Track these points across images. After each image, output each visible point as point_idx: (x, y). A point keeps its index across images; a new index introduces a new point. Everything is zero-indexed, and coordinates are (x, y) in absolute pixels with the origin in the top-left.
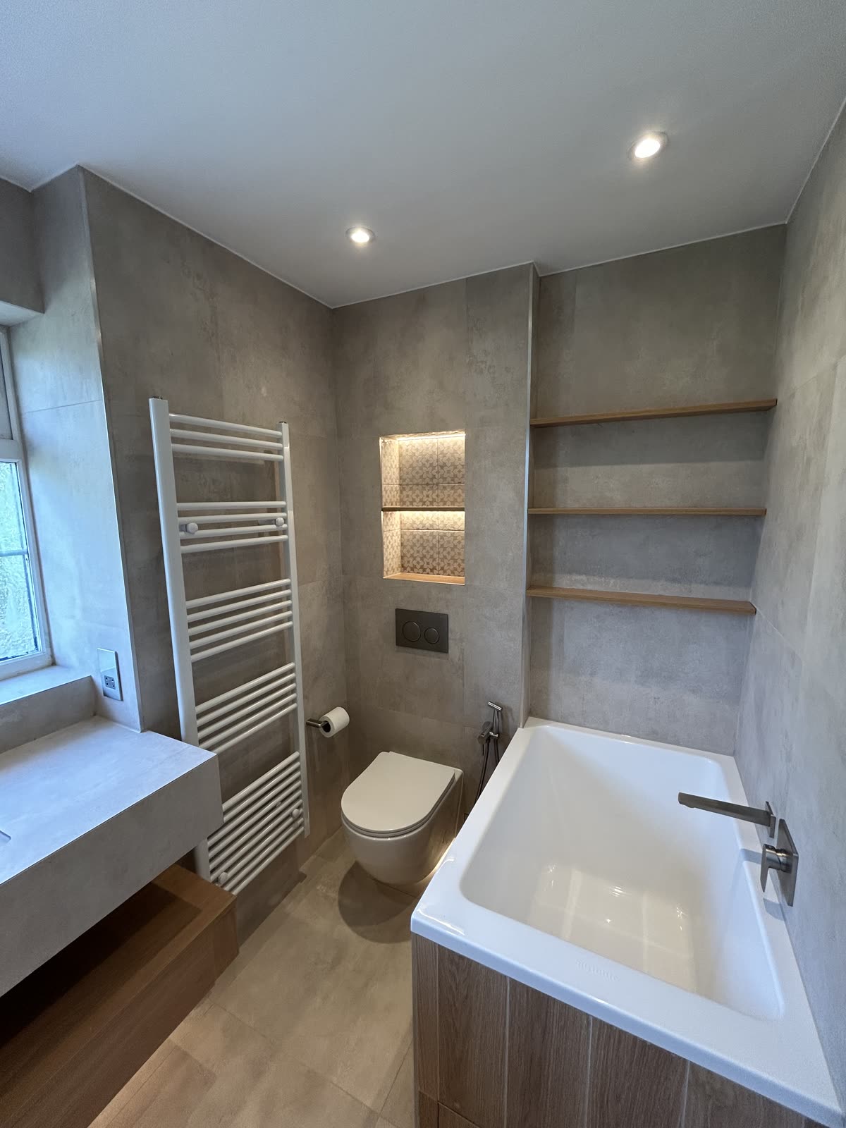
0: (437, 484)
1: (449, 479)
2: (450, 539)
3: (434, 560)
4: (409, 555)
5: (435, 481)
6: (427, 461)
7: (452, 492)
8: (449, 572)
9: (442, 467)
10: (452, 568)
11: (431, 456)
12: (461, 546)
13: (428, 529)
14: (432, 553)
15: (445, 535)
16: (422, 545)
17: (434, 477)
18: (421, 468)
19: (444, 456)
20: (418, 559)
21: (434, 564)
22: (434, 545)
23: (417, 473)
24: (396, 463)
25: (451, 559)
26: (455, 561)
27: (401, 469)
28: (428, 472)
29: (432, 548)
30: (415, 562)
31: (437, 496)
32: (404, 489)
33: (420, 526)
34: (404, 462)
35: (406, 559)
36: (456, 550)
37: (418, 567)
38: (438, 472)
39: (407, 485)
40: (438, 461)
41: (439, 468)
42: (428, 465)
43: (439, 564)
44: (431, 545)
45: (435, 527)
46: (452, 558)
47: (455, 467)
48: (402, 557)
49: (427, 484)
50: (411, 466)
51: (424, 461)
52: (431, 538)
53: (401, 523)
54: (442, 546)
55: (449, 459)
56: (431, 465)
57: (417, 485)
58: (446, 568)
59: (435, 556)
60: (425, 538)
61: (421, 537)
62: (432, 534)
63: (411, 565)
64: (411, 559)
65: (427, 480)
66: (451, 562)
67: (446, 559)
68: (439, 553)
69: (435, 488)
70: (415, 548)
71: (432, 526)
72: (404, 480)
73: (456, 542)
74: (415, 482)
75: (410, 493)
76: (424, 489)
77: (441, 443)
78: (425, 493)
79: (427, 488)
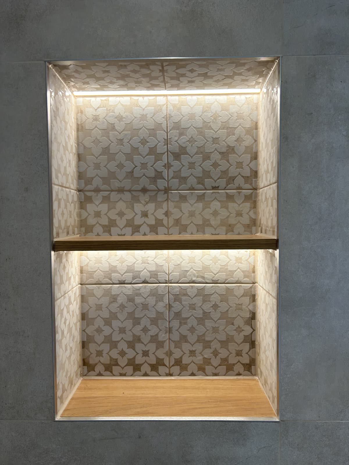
0: (167, 190)
1: (192, 181)
2: (195, 300)
3: (160, 345)
4: (99, 339)
5: (161, 184)
6: (144, 142)
7: (200, 205)
8: (193, 368)
9: (177, 156)
10: (199, 359)
11: (153, 132)
12: (218, 315)
13: (145, 282)
14: (153, 330)
15: (184, 293)
16: (131, 315)
17: (159, 175)
18: (129, 157)
19: (181, 134)
20: (123, 346)
21: (161, 354)
22: (160, 315)
23: (120, 166)
24: (72, 143)
25: (198, 341)
26: (207, 345)
27: (80, 157)
28: (144, 166)
29: (154, 321)
30: (114, 354)
31: (167, 214)
32: (89, 200)
33: (128, 277)
34: (87, 143)
35: (92, 347)
36: (209, 324)
37: (123, 362)
38: (168, 166)
39: (97, 190)
40: (167, 142)
41: (171, 158)
42: (144, 150)
43: (170, 354)
44: (153, 315)
45: (162, 277)
46: (201, 339)
47: (207, 157)
48: (84, 345)
49: (144, 190)
50: (106, 151)
51: (135, 142)
52: (151, 301)
53: (82, 272)
54: (178, 315)
55: (192, 140)
56: (152, 151)
57: (121, 190)
58: (186, 360)
59: (163, 336)
60: (138, 300)
61: (131, 299)
62: (154, 293)
63: (105, 359)
64: (106, 347)
65: (144, 182)
66: (198, 347)
67: (187, 341)
68: (170, 330)
69: (161, 197)
70: (116, 324)
71: (154, 274)
72: (89, 181)
73: (207, 307)
74: (116, 184)
75: (104, 208)
76: (136, 199)
77: (174, 106)
78: (139, 208)
79: (146, 197)
